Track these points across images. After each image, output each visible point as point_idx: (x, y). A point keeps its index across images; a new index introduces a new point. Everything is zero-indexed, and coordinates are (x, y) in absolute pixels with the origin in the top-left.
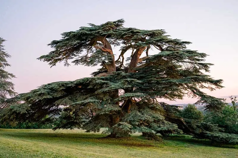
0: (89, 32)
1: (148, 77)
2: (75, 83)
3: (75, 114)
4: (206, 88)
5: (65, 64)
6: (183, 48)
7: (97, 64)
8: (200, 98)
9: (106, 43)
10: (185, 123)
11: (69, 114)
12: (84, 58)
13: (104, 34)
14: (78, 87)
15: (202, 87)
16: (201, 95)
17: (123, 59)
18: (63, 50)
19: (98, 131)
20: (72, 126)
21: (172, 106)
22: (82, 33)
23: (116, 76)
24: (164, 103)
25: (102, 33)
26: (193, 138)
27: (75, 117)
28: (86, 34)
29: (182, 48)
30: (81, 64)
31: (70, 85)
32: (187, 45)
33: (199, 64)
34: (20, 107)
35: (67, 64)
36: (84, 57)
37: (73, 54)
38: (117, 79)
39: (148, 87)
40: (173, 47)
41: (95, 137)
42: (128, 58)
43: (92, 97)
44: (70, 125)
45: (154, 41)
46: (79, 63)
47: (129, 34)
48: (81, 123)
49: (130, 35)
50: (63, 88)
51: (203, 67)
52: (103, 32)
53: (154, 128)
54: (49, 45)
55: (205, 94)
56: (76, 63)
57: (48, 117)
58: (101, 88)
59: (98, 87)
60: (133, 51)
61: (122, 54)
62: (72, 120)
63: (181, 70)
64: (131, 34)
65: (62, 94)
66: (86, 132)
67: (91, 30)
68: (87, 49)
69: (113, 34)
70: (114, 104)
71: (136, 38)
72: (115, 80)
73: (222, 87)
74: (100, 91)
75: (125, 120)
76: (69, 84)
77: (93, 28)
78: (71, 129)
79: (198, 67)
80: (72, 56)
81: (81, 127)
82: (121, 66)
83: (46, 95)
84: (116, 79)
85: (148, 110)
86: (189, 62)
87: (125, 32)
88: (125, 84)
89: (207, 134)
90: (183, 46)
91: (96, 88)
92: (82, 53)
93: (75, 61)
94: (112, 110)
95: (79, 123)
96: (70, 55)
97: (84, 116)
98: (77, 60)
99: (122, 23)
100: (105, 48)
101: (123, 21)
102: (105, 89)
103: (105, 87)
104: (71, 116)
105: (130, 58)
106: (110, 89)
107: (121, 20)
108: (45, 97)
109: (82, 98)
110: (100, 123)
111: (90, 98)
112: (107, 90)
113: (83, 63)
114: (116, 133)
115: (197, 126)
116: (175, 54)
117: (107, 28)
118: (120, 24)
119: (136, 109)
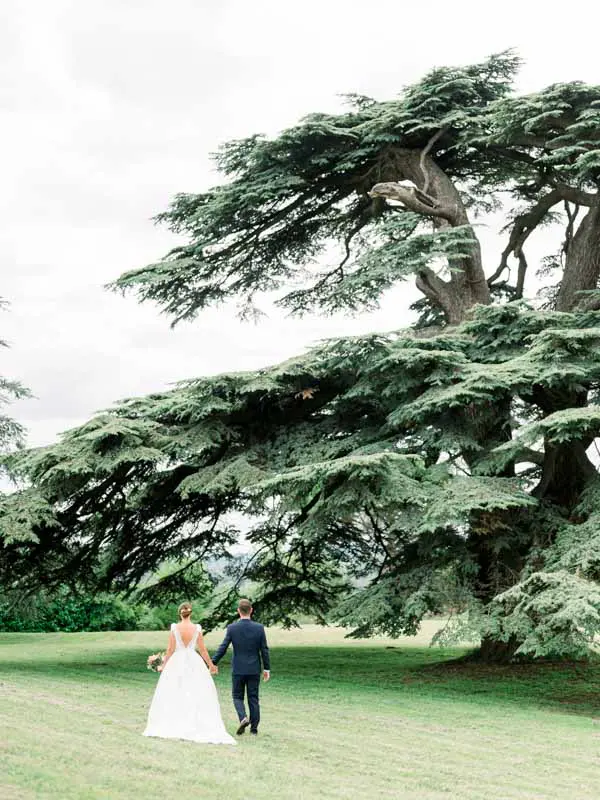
0: (346, 131)
2: (280, 373)
3: (303, 554)
5: (241, 309)
9: (432, 179)
11: (271, 556)
12: (330, 279)
13: (422, 126)
14: (297, 396)
17: (523, 266)
18: (229, 240)
19: (411, 630)
20: (290, 610)
22: (312, 133)
23: (497, 327)
25: (408, 127)
27: (304, 567)
30: (319, 310)
31: (253, 388)
35: (250, 312)
36: (330, 274)
37: (280, 266)
38: (502, 345)
41: (401, 661)
42: (548, 259)
44: (279, 604)
46: (309, 305)
47: (555, 108)
49: (557, 112)
50: (217, 407)
52: (415, 121)
54: (162, 217)
56: (296, 309)
57: (167, 567)
58: (420, 389)
59: (404, 389)
60: (572, 218)
62: (289, 580)
64: (563, 105)
65: (215, 442)
66: (351, 639)
67: (354, 121)
70: (493, 474)
71: (590, 122)
72: (493, 350)
74: (416, 408)
75: (565, 560)
76: (248, 382)
78: (288, 624)
80: (274, 278)
83: (136, 446)
84: (495, 344)
91: (393, 394)
93: (290, 297)
94: (485, 505)
95: (323, 597)
96: (264, 273)
97: (344, 560)
98: (301, 294)
99: (510, 75)
100: (431, 198)
101: (515, 59)
102: (438, 395)
103: (440, 384)
104: (284, 562)
105: (559, 258)
106: (466, 392)
107: (504, 57)
108: (126, 456)
109: (320, 454)
110: (423, 587)
111: (359, 451)
112: (450, 400)
113: (327, 306)
114: (513, 637)
117: (436, 99)
118: (499, 80)
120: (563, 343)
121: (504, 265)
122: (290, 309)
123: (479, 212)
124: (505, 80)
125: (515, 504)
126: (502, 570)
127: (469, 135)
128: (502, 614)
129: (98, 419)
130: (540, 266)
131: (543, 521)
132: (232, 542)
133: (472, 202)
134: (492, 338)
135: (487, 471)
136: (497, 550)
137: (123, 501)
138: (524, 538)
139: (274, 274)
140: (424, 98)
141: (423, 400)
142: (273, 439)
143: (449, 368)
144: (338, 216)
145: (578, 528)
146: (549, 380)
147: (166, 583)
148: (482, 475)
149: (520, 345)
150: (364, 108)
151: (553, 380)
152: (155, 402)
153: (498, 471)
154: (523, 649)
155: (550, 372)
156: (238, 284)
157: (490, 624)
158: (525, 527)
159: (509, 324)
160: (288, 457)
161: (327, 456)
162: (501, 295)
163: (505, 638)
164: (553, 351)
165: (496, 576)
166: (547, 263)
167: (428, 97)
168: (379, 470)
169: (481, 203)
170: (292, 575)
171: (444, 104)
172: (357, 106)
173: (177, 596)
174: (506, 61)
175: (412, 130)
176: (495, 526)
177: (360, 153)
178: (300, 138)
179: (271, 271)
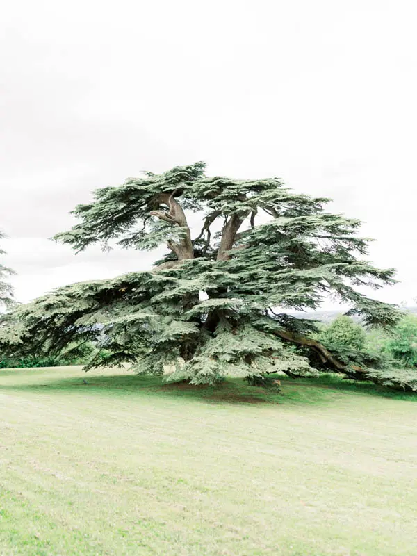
0: (142, 187)
1: (253, 267)
2: (113, 282)
4: (365, 284)
5: (103, 247)
6: (318, 212)
8: (353, 304)
9: (173, 205)
10: (326, 353)
11: (113, 340)
12: (138, 235)
13: (168, 189)
14: (120, 290)
15: (358, 282)
16: (357, 297)
17: (209, 234)
18: (99, 221)
20: (121, 361)
21: (302, 320)
22: (129, 189)
23: (191, 266)
24: (285, 315)
25: (164, 188)
26: (344, 378)
28: (136, 191)
29: (315, 211)
30: (134, 246)
31: (103, 287)
32: (323, 204)
33: (347, 239)
34: (9, 332)
35: (106, 248)
36: (138, 233)
37: (119, 229)
38: (192, 273)
39: (252, 287)
40: (297, 211)
42: (218, 233)
43: (146, 309)
44: (116, 359)
45: (261, 198)
46: (130, 244)
48: (138, 356)
49: (215, 190)
50: (90, 294)
51: (356, 246)
52: (167, 186)
54: (71, 212)
55: (363, 297)
56: (125, 245)
57: (72, 345)
58: (162, 290)
59: (156, 290)
60: (226, 218)
61: (207, 226)
62: (121, 350)
63: (313, 252)
64: (217, 187)
65: (89, 305)
67: (145, 183)
68: (143, 219)
69: (186, 189)
70: (185, 321)
72: (189, 275)
73: (395, 282)
74: (160, 297)
75: (207, 352)
76: (101, 285)
77: (150, 179)
78: (120, 366)
79: (346, 246)
80: (116, 233)
82: (206, 248)
83: (60, 307)
84: (190, 273)
85: (252, 331)
86: (329, 237)
87: (206, 185)
88: (206, 282)
89: (368, 372)
90: (317, 207)
91: (153, 291)
92: (134, 226)
93: (123, 241)
94: (181, 332)
96: (112, 232)
98: (127, 240)
99: (203, 168)
100: (171, 216)
101: (204, 164)
102: (167, 293)
103: (168, 289)
104: (118, 343)
105: (221, 233)
106: (177, 293)
107: (200, 163)
108: (56, 311)
109: (127, 311)
111: (141, 311)
113: (137, 244)
114: (189, 378)
115: (349, 357)
116: (298, 222)
117: (174, 178)
118: (199, 170)
119: (227, 329)
121: (202, 233)
122: (122, 246)
124: (201, 170)
125: (191, 332)
129: (46, 296)
130: (215, 235)
132: (98, 335)
135: (183, 320)
136: (186, 347)
137: (55, 323)
138: (196, 343)
140: (171, 177)
141: (162, 295)
142: (111, 304)
143: (172, 284)
144: (142, 211)
145: (213, 340)
147: (71, 352)
149: (198, 274)
150: (149, 176)
152: (67, 288)
153: (187, 320)
154: (192, 382)
156: (101, 237)
158: (197, 339)
159: (195, 266)
161: (130, 312)
164: (207, 279)
168: (145, 321)
170: (121, 347)
171: (177, 180)
172: (147, 175)
173: (76, 356)
175: (166, 190)
176: (186, 338)
177: (147, 195)
178: (125, 190)
179: (115, 231)
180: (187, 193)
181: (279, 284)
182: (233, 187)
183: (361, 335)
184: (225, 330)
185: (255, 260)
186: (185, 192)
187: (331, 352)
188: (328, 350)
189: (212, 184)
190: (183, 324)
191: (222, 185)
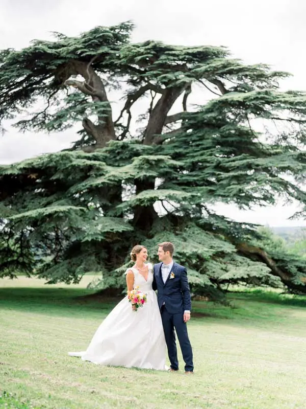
0: (53, 51)
1: (195, 154)
2: (21, 166)
3: (21, 244)
6: (273, 89)
7: (71, 126)
8: (301, 206)
9: (92, 76)
11: (6, 245)
12: (39, 116)
13: (87, 53)
14: (29, 176)
17: (130, 117)
19: (76, 282)
20: (13, 271)
22: (37, 51)
23: (120, 150)
25: (82, 53)
27: (21, 251)
28: (45, 54)
30: (32, 130)
32: (279, 80)
36: (40, 114)
37: (15, 107)
38: (121, 159)
39: (195, 178)
41: (67, 295)
42: (142, 115)
43: (62, 201)
44: (8, 268)
46: (28, 127)
47: (150, 53)
49: (150, 55)
52: (85, 50)
53: (214, 272)
56: (22, 128)
58: (85, 177)
59: (78, 177)
60: (153, 98)
61: (128, 106)
62: (14, 256)
64: (153, 52)
66: (47, 285)
67: (57, 46)
68: (45, 97)
70: (115, 216)
71: (164, 61)
72: (116, 161)
74: (83, 186)
76: (6, 169)
77: (62, 42)
78: (12, 277)
80: (12, 113)
81: (33, 274)
84: (118, 158)
85: (197, 230)
87: (138, 49)
88: (142, 168)
90: (272, 83)
91: (73, 178)
93: (19, 123)
94: (113, 230)
95: (29, 265)
96: (7, 111)
97: (41, 248)
98: (24, 122)
99: (129, 31)
100: (91, 87)
101: (132, 25)
102: (93, 181)
103: (94, 176)
104: (12, 248)
105: (146, 115)
106: (106, 181)
107: (127, 24)
109: (38, 204)
110: (83, 264)
111: (56, 203)
112: (99, 184)
113: (36, 128)
115: (297, 267)
116: (262, 95)
117: (96, 41)
118: (125, 33)
119: (167, 228)
120: (148, 161)
121: (121, 116)
122: (19, 129)
123: (111, 89)
124: (127, 33)
125: (125, 230)
126: (117, 257)
127: (110, 58)
128: (117, 276)
130: (137, 118)
131: (135, 237)
133: (108, 84)
134: (117, 155)
135: (113, 215)
136: (116, 249)
139: (11, 111)
140: (90, 40)
141: (87, 183)
143: (98, 169)
144: (44, 86)
145: (150, 240)
146: (142, 178)
148: (111, 216)
149: (129, 160)
150: (61, 39)
151: (143, 178)
153: (118, 215)
155: (142, 174)
157: (111, 281)
158: (128, 239)
159: (124, 149)
160: (23, 203)
161: (41, 204)
162: (119, 129)
163: (118, 286)
164: (143, 164)
165: (114, 260)
166: (141, 117)
167: (92, 39)
168: (67, 213)
169: (112, 85)
170: (15, 254)
171: (99, 43)
172: (58, 37)
174: (128, 25)
175: (84, 55)
176: (115, 238)
177: (59, 62)
178: (31, 53)
179: (10, 109)
180: (110, 59)
181: (232, 174)
182: (173, 52)
183: (282, 248)
184: (165, 229)
185: (198, 146)
186: (107, 58)
187: (276, 261)
188: (273, 259)
189: (147, 47)
190: (112, 220)
191: (159, 50)
